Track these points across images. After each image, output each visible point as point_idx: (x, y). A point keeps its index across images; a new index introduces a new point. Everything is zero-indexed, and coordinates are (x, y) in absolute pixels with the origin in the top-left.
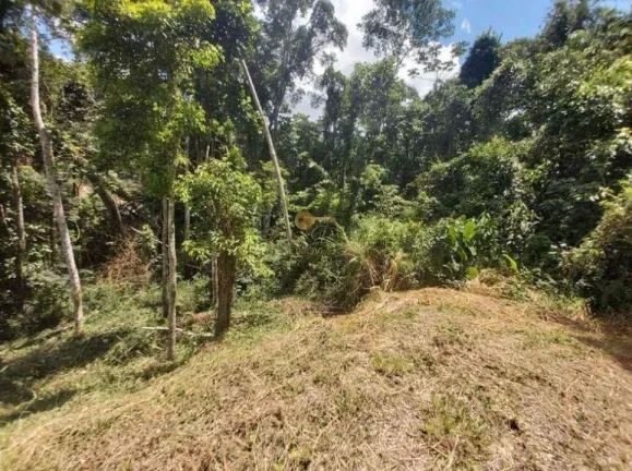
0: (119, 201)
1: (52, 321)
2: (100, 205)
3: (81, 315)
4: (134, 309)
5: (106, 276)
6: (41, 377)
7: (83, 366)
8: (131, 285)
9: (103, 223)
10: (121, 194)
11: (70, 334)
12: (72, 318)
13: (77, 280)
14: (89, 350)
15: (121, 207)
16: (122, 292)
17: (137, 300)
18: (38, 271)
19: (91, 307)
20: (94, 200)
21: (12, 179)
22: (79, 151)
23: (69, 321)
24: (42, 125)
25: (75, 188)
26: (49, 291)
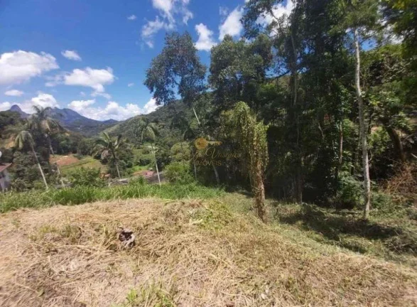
0: (401, 134)
1: (350, 205)
2: (387, 136)
3: (368, 208)
4: (405, 218)
5: (385, 188)
7: (370, 240)
8: (405, 199)
9: (387, 150)
10: (405, 130)
11: (360, 217)
12: (362, 207)
13: (369, 185)
14: (376, 233)
15: (403, 139)
16: (397, 202)
17: (409, 213)
18: (346, 176)
19: (374, 206)
20: (382, 135)
21: (339, 127)
22: (379, 105)
23: (359, 209)
24: (360, 94)
25: (370, 129)
26: (350, 188)
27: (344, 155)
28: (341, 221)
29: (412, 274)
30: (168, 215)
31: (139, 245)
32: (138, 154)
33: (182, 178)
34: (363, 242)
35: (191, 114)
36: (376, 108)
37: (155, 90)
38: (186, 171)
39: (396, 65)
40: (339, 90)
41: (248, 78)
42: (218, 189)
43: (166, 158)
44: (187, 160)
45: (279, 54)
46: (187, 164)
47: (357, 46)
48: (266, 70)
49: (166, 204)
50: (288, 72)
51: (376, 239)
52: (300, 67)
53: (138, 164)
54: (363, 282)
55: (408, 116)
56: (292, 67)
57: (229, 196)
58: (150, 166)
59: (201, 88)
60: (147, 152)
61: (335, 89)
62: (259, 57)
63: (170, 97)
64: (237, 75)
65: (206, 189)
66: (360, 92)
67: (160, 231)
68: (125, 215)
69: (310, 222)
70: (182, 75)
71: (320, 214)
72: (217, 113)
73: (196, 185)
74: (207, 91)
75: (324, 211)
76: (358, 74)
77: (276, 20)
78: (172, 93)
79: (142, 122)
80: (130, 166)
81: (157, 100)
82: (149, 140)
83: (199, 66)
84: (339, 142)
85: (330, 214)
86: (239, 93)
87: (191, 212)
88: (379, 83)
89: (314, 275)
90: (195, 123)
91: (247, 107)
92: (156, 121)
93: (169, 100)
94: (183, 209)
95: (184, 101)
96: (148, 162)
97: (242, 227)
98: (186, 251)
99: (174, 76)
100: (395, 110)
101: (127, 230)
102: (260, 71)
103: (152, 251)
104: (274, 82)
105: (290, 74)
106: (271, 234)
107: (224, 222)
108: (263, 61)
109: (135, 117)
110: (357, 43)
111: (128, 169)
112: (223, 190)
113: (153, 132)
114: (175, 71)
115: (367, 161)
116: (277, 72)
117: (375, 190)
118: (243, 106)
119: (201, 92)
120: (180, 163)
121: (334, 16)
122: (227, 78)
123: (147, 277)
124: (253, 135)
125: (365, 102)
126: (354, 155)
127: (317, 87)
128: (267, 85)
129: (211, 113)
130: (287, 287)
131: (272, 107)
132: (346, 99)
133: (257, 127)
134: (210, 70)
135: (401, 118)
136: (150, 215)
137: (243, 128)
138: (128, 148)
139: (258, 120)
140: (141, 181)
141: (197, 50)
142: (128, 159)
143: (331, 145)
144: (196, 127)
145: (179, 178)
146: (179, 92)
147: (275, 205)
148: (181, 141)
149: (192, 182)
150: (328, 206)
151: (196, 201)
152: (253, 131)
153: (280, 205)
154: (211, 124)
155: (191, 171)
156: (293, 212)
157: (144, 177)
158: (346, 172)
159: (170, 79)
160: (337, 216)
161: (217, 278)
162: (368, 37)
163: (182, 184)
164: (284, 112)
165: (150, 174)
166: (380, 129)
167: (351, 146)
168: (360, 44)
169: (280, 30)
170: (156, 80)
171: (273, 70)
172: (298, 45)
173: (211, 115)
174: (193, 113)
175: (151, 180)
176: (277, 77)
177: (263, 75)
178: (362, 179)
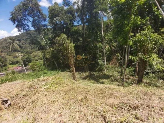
0: (113, 48)
1: (101, 70)
2: (110, 49)
3: (106, 70)
4: (114, 72)
5: (110, 64)
6: (100, 79)
8: (114, 66)
9: (110, 53)
10: (114, 46)
11: (104, 73)
12: (104, 70)
13: (106, 64)
14: (107, 77)
15: (113, 49)
16: (112, 68)
17: (115, 70)
19: (107, 69)
20: (109, 48)
21: (98, 45)
22: (108, 39)
23: (104, 71)
24: (103, 35)
25: (106, 46)
26: (101, 65)
27: (100, 54)
28: (99, 76)
29: (115, 88)
30: (30, 87)
31: (13, 105)
32: (10, 59)
33: (40, 68)
34: (104, 80)
35: (41, 38)
36: (107, 40)
37: (16, 23)
38: (41, 65)
39: (112, 26)
40: (97, 33)
41: (66, 24)
42: (58, 71)
43: (29, 59)
44: (42, 60)
45: (78, 16)
46: (42, 62)
47: (102, 18)
48: (74, 22)
49: (29, 82)
50: (82, 24)
51: (107, 79)
52: (86, 23)
53: (10, 64)
54: (103, 93)
55: (114, 43)
56: (83, 22)
57: (63, 73)
58: (19, 64)
59: (45, 25)
60: (16, 57)
61: (96, 32)
62: (71, 15)
63: (27, 28)
64: (62, 22)
65: (52, 72)
66: (103, 34)
67: (26, 95)
68: (3, 92)
69: (91, 77)
70: (33, 17)
71: (94, 74)
72: (54, 38)
73: (47, 71)
74: (48, 27)
75: (95, 73)
76: (102, 28)
77: (76, 1)
78: (28, 26)
79: (10, 41)
80: (5, 65)
81: (18, 29)
82: (16, 51)
83: (42, 14)
84: (98, 50)
85: (96, 74)
86: (64, 30)
87: (43, 83)
88: (108, 32)
89: (90, 94)
90: (43, 42)
91: (65, 36)
92: (19, 41)
93: (26, 29)
94: (39, 82)
95: (36, 31)
96: (17, 62)
97: (66, 84)
98: (40, 101)
99: (28, 17)
100: (111, 41)
101: (5, 99)
102: (71, 22)
103: (21, 106)
104: (77, 27)
105: (82, 25)
106: (78, 85)
107: (59, 84)
108: (72, 18)
109: (5, 38)
110: (102, 17)
111: (4, 67)
112: (60, 71)
113: (18, 46)
114: (29, 14)
115: (105, 56)
116: (77, 23)
117: (107, 65)
118: (64, 36)
119: (45, 27)
120: (37, 61)
121: (96, 6)
122: (57, 22)
123: (19, 118)
124: (69, 48)
125: (104, 38)
126: (102, 54)
127: (91, 31)
128: (75, 28)
129: (51, 38)
130: (81, 101)
131: (77, 37)
132: (99, 36)
133: (70, 45)
134: (49, 17)
135: (113, 43)
136: (19, 89)
137: (65, 45)
138: (2, 55)
139: (71, 42)
140: (13, 73)
141: (40, 6)
142: (4, 61)
143: (96, 52)
144: (44, 44)
145: (38, 69)
146: (32, 26)
147: (80, 74)
148: (37, 51)
149: (45, 69)
150: (96, 72)
151: (45, 78)
152: (69, 46)
153: (82, 74)
154: (52, 43)
155: (44, 64)
156: (86, 75)
157: (15, 70)
158: (100, 60)
159: (26, 18)
160: (98, 74)
161: (55, 107)
162: (105, 16)
163: (39, 71)
164: (81, 39)
165: (20, 68)
166: (108, 46)
167: (101, 52)
168: (103, 18)
169: (78, 6)
170: (17, 18)
171: (76, 22)
172: (84, 14)
173: (51, 39)
174: (42, 37)
175: (20, 72)
176: (78, 26)
177: (73, 24)
178: (104, 62)
